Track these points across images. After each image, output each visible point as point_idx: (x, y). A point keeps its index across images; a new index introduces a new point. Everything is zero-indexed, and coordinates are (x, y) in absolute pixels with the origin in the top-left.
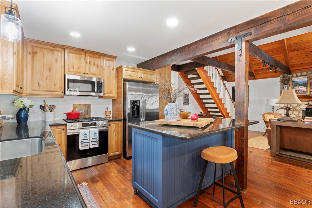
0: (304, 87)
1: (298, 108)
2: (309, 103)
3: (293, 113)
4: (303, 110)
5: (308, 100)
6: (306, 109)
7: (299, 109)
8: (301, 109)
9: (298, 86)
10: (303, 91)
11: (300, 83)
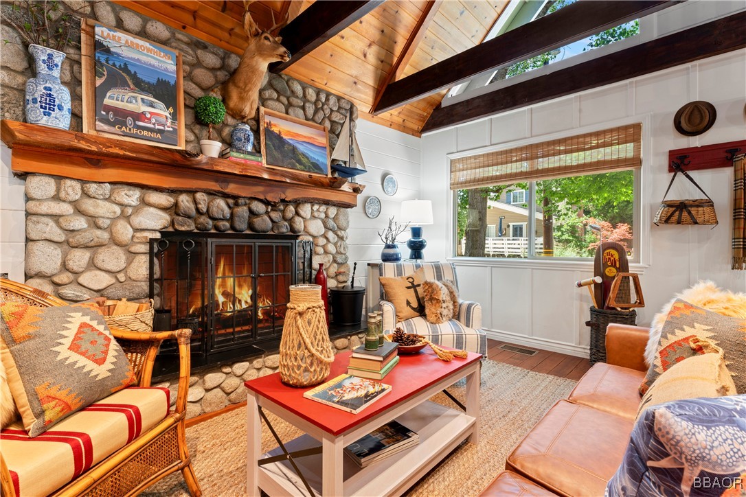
0: (161, 105)
1: (124, 231)
2: (176, 204)
3: (99, 262)
4: (152, 241)
5: (173, 186)
6: (161, 232)
7: (130, 236)
8: (138, 234)
9: (132, 86)
10: (157, 127)
11: (139, 76)
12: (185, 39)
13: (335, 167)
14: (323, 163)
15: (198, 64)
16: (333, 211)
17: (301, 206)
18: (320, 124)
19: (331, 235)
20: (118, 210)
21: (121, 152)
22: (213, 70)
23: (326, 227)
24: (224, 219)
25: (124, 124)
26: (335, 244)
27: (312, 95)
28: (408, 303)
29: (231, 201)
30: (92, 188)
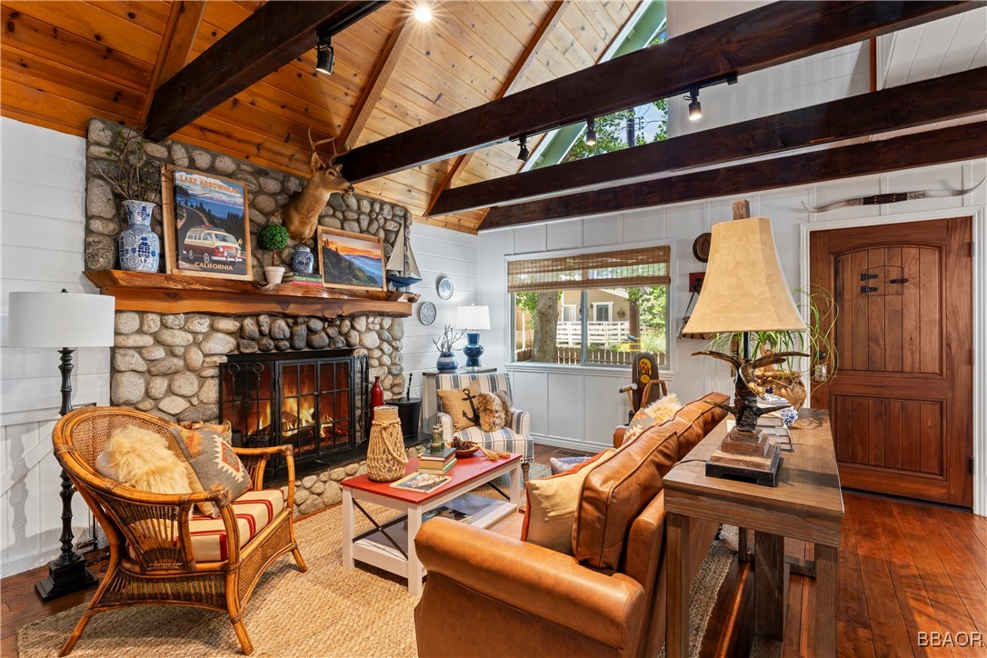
0: (231, 237)
1: (196, 358)
2: (242, 328)
3: (176, 388)
4: (220, 365)
5: (240, 311)
6: (228, 356)
7: (201, 362)
8: (208, 360)
9: (207, 224)
10: (229, 259)
11: (213, 213)
12: (249, 169)
13: (390, 278)
14: (378, 276)
15: (261, 191)
16: (387, 322)
17: (357, 320)
18: (374, 235)
19: (386, 347)
20: (190, 337)
21: (201, 287)
22: (273, 195)
23: (380, 338)
24: (285, 339)
25: (201, 260)
26: (390, 355)
27: (366, 206)
28: (464, 414)
29: (290, 321)
30: (170, 319)
